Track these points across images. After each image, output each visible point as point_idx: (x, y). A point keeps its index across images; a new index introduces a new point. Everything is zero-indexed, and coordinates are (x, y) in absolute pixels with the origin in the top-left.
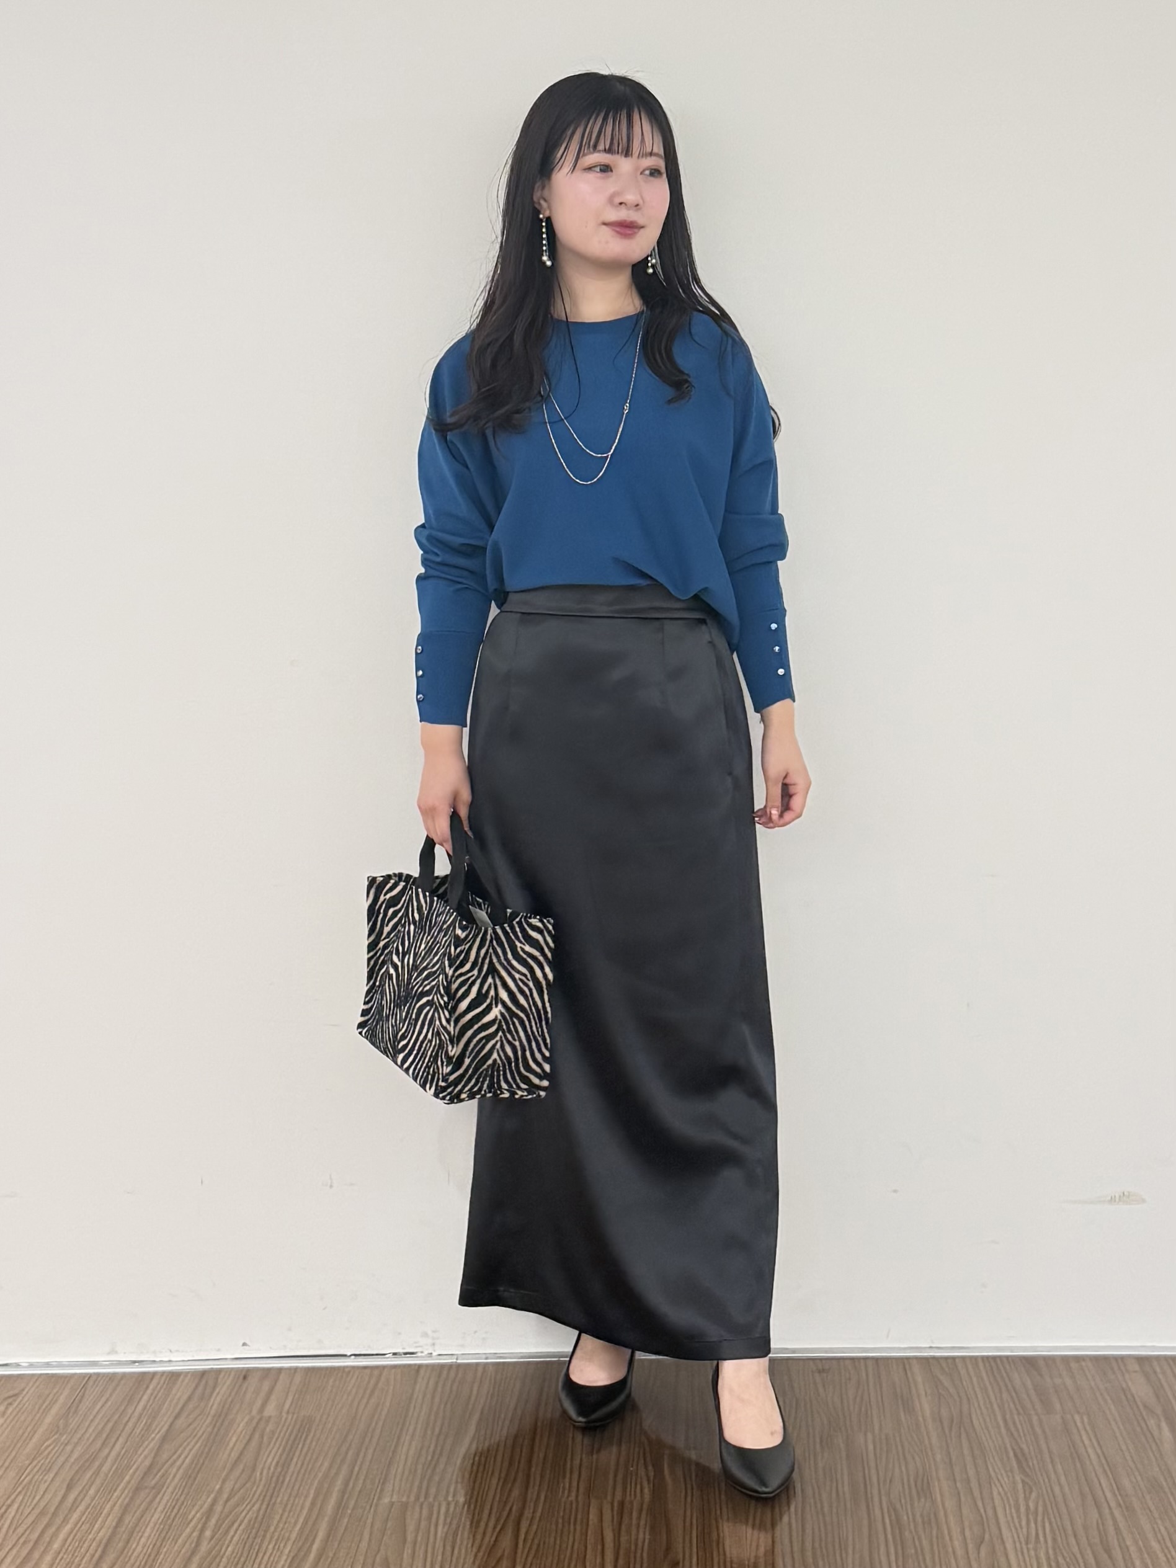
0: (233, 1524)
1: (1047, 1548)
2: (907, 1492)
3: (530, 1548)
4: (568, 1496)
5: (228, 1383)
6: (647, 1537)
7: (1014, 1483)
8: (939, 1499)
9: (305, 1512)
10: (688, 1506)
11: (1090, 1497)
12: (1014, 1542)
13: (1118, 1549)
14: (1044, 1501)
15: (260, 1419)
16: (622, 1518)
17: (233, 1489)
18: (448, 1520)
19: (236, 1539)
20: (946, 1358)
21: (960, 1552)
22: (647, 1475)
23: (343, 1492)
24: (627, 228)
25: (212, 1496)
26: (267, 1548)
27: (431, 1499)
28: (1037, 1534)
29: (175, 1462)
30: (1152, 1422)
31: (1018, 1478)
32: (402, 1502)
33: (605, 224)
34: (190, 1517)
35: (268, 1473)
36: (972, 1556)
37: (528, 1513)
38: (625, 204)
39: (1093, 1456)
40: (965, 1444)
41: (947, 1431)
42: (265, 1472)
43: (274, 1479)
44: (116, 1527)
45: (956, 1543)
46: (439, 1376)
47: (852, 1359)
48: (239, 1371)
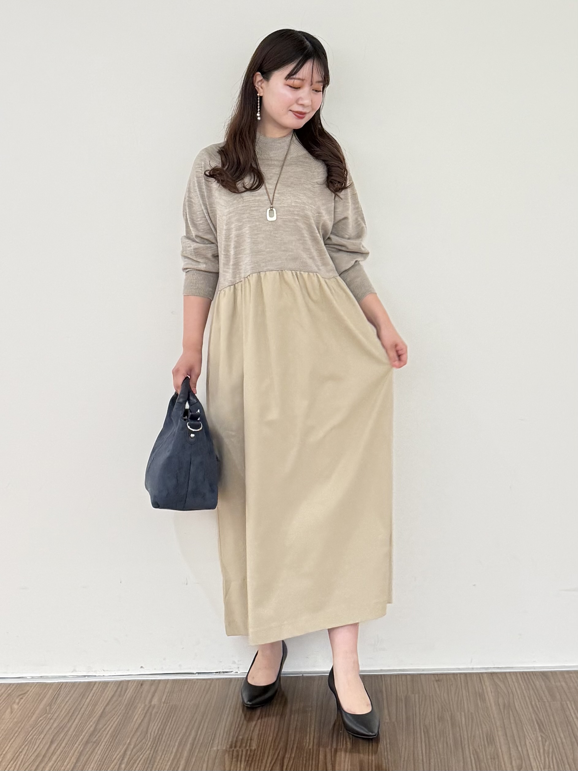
0: (136, 761)
2: (482, 742)
4: (309, 746)
5: (134, 686)
7: (537, 737)
8: (499, 746)
9: (173, 754)
12: (538, 768)
14: (553, 747)
15: (150, 706)
17: (136, 743)
18: (247, 759)
20: (501, 673)
23: (193, 744)
25: (126, 746)
27: (238, 748)
28: (549, 763)
29: (106, 729)
31: (539, 735)
32: (223, 750)
34: (114, 757)
35: (154, 735)
37: (287, 756)
40: (512, 718)
41: (502, 711)
42: (152, 733)
43: (158, 737)
45: (508, 769)
47: (454, 674)
48: (139, 681)
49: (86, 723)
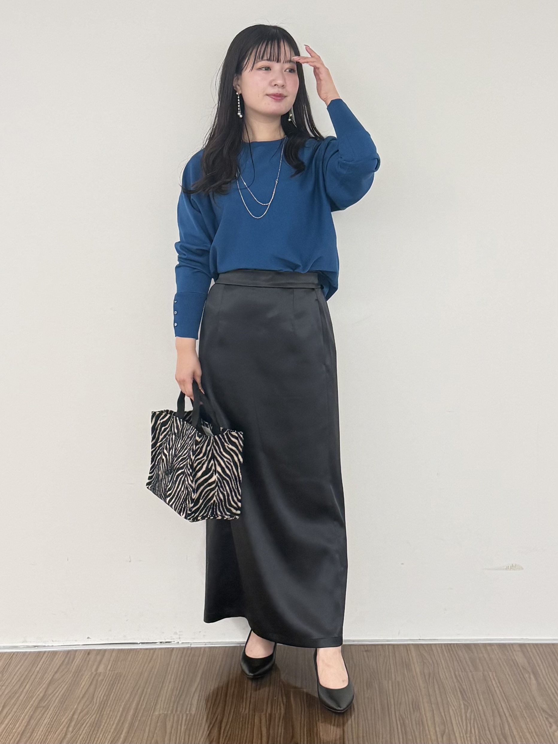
0: (83, 724)
1: (476, 736)
2: (408, 709)
3: (226, 736)
4: (245, 711)
5: (81, 656)
6: (283, 731)
7: (460, 704)
8: (423, 713)
9: (118, 718)
10: (303, 717)
11: (496, 712)
12: (460, 733)
13: (510, 737)
14: (474, 714)
15: (96, 674)
16: (270, 721)
17: (82, 708)
18: (187, 723)
19: (84, 732)
20: (427, 645)
21: (433, 738)
22: (283, 701)
23: (136, 709)
24: (278, 97)
25: (73, 710)
26: (99, 736)
27: (178, 713)
28: (471, 729)
29: (55, 694)
30: (527, 676)
31: (461, 702)
32: (164, 714)
33: (267, 95)
34: (62, 721)
35: (100, 700)
36: (440, 740)
37: (225, 720)
38: (278, 85)
39: (498, 692)
40: (436, 687)
41: (427, 679)
42: (98, 699)
43: (103, 703)
44: (26, 726)
45: (432, 733)
46: (182, 653)
47: (382, 645)
48: (86, 651)
49: (36, 689)
